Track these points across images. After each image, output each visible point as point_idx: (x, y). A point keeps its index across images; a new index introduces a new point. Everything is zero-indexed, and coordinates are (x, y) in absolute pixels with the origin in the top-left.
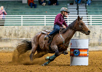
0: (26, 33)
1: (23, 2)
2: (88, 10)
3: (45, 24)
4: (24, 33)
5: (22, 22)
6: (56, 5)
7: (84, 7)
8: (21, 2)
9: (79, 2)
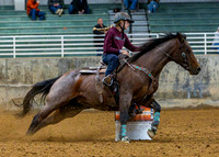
0: (23, 73)
1: (17, 9)
2: (152, 24)
3: (63, 53)
4: (19, 73)
5: (14, 50)
6: (86, 13)
7: (143, 17)
8: (13, 7)
9: (132, 6)
